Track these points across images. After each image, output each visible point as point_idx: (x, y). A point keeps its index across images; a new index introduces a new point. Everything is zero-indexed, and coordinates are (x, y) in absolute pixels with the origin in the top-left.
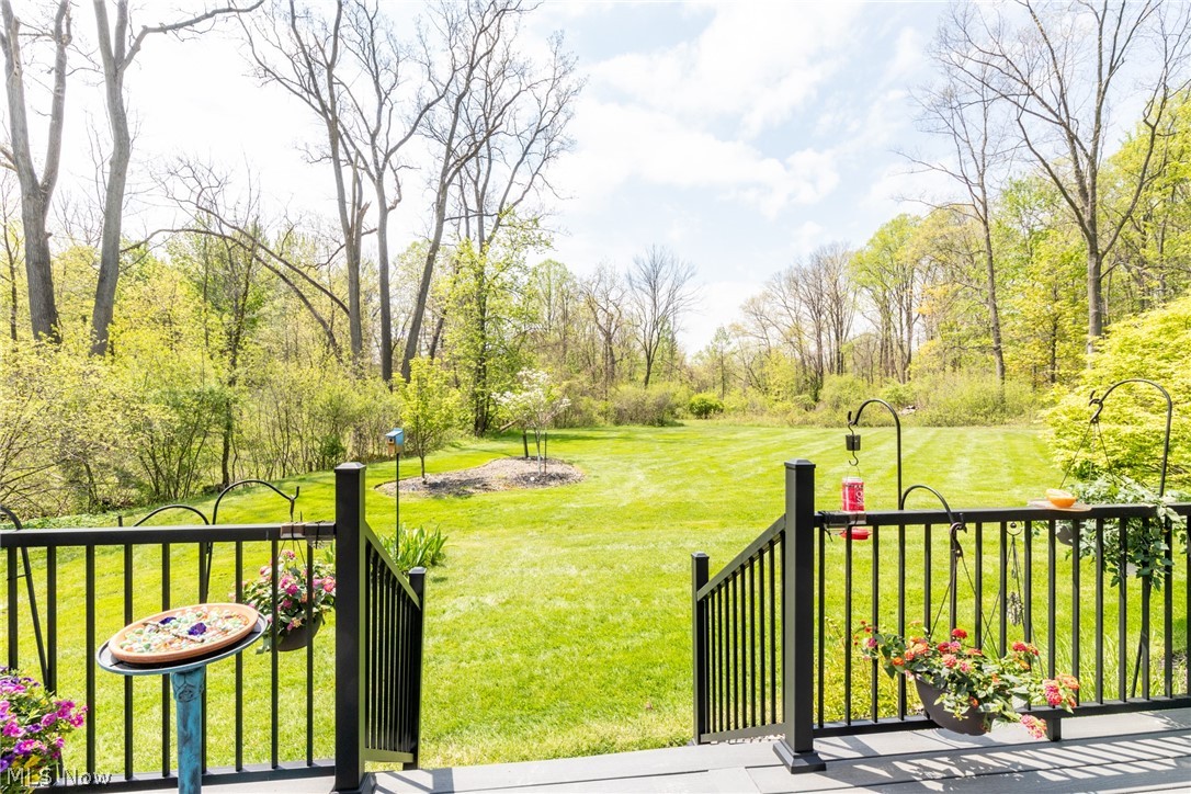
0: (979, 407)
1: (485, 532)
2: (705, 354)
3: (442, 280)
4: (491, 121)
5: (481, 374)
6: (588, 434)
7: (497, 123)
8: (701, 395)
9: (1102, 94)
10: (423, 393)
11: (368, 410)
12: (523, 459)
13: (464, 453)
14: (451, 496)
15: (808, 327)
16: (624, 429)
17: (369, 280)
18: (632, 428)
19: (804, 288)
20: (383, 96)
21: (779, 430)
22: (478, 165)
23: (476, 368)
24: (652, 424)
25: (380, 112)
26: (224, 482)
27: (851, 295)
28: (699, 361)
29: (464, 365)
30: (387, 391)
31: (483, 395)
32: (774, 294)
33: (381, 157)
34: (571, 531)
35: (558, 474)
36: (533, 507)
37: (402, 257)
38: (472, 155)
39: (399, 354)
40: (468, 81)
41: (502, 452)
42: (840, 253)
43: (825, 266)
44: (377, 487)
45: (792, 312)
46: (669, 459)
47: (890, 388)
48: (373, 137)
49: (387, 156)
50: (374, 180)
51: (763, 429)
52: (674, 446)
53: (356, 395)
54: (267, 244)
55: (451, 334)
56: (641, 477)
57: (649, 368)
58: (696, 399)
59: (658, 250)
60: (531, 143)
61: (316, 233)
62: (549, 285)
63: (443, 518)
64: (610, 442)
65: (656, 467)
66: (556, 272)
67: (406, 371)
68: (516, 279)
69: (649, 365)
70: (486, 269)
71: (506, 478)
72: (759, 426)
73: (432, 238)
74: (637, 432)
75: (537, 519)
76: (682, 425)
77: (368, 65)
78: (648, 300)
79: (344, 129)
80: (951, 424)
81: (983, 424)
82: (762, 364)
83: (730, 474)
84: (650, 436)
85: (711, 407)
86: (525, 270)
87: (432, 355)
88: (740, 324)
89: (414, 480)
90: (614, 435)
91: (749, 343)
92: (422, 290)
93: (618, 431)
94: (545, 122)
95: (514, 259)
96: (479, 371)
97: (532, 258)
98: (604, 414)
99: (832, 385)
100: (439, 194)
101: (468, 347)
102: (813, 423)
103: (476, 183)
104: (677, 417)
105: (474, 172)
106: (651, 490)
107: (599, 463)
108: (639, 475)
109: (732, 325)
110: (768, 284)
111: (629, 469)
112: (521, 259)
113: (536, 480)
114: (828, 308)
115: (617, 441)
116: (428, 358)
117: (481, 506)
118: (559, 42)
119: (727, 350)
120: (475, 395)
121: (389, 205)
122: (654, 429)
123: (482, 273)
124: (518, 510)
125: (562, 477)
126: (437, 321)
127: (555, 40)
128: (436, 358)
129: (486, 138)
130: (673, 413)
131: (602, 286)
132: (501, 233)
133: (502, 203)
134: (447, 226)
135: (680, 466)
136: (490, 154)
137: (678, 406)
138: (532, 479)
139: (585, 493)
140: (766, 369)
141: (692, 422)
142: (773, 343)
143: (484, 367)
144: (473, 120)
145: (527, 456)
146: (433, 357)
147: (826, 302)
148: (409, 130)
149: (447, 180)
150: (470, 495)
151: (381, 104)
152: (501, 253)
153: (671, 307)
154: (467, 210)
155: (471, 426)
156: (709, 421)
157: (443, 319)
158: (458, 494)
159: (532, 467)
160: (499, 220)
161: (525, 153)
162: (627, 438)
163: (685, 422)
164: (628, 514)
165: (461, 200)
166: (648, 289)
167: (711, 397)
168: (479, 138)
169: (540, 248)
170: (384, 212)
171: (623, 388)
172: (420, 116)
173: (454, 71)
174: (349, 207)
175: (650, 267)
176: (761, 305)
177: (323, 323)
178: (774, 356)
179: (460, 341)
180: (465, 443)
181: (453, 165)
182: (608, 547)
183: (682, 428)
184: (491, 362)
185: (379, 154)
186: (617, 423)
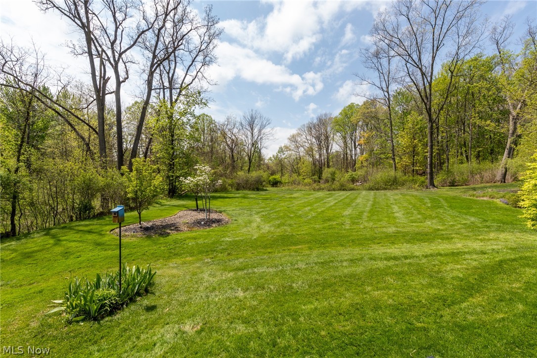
0: (387, 182)
1: (179, 261)
2: (273, 158)
3: (151, 120)
4: (176, 44)
5: (171, 167)
6: (225, 195)
7: (180, 43)
8: (274, 177)
9: (434, 58)
10: (140, 178)
11: (108, 186)
12: (195, 210)
13: (163, 208)
14: (157, 235)
15: (316, 148)
16: (241, 193)
17: (110, 118)
18: (244, 192)
19: (314, 131)
20: (118, 24)
21: (310, 192)
22: (169, 64)
23: (169, 163)
24: (253, 190)
25: (116, 32)
26: (12, 230)
27: (332, 136)
28: (270, 161)
29: (163, 162)
30: (119, 175)
31: (173, 177)
32: (302, 134)
33: (117, 55)
34: (230, 257)
35: (216, 220)
36: (206, 241)
37: (129, 109)
38: (167, 59)
39: (127, 156)
40: (164, 21)
41: (183, 206)
42: (328, 117)
43: (322, 122)
44: (112, 230)
45: (309, 141)
46: (268, 209)
47: (350, 174)
48: (113, 44)
49: (120, 55)
50: (113, 66)
51: (303, 192)
52: (268, 202)
53: (100, 178)
54: (52, 97)
55: (155, 146)
56: (258, 220)
57: (250, 165)
58: (271, 178)
59: (254, 112)
60: (197, 56)
61: (80, 93)
62: (204, 125)
63: (152, 251)
64: (237, 199)
65: (263, 213)
66: (207, 120)
67: (131, 165)
68: (189, 120)
69: (250, 163)
70: (174, 114)
71: (188, 223)
72: (300, 190)
73: (145, 98)
74: (248, 194)
75: (209, 249)
76: (266, 190)
77: (110, 8)
78: (249, 134)
79: (95, 37)
80: (377, 189)
81: (390, 189)
82: (298, 164)
83: (300, 216)
84: (254, 196)
85: (278, 182)
86: (194, 116)
87: (145, 156)
88: (288, 146)
89: (135, 226)
90: (237, 195)
91: (291, 154)
92: (140, 124)
93: (239, 193)
94: (203, 47)
95: (189, 110)
96: (171, 165)
97: (198, 110)
98: (231, 185)
99: (327, 173)
100: (149, 76)
101: (165, 153)
102: (323, 189)
103: (168, 73)
104: (263, 187)
105: (167, 68)
106: (266, 228)
107: (235, 212)
108: (257, 219)
109: (285, 146)
110: (299, 129)
111: (251, 215)
112: (192, 111)
113: (204, 224)
114: (323, 140)
115: (239, 200)
116: (143, 159)
117: (176, 242)
118: (210, 10)
119: (283, 156)
120: (168, 177)
121: (121, 79)
122: (254, 192)
123: (172, 117)
124: (197, 244)
125: (218, 221)
126: (147, 140)
127: (208, 9)
128: (148, 159)
129: (174, 51)
130: (262, 184)
131: (229, 127)
132: (182, 98)
133: (182, 83)
134: (153, 93)
135: (276, 212)
136: (175, 60)
137: (264, 181)
138: (203, 223)
139: (232, 230)
140: (299, 165)
141: (270, 188)
142: (301, 154)
143: (174, 162)
144: (167, 43)
145: (198, 209)
146: (146, 158)
147: (323, 138)
148: (132, 43)
149: (153, 70)
150: (168, 234)
151: (117, 28)
152: (182, 107)
153: (259, 137)
154: (164, 86)
155: (167, 192)
156: (278, 188)
157: (151, 139)
158: (161, 234)
159: (202, 216)
160: (181, 91)
161: (193, 61)
162: (244, 197)
163: (268, 189)
164: (259, 243)
165: (161, 82)
166: (249, 129)
167: (277, 177)
168: (170, 50)
169: (201, 106)
170: (119, 83)
171: (239, 173)
172: (139, 37)
173: (157, 16)
174: (98, 78)
175: (250, 119)
176: (297, 138)
177: (83, 139)
178: (302, 160)
179: (160, 150)
180: (164, 202)
181: (156, 63)
182: (256, 270)
183: (267, 192)
184: (177, 160)
185: (116, 54)
186: (238, 189)
